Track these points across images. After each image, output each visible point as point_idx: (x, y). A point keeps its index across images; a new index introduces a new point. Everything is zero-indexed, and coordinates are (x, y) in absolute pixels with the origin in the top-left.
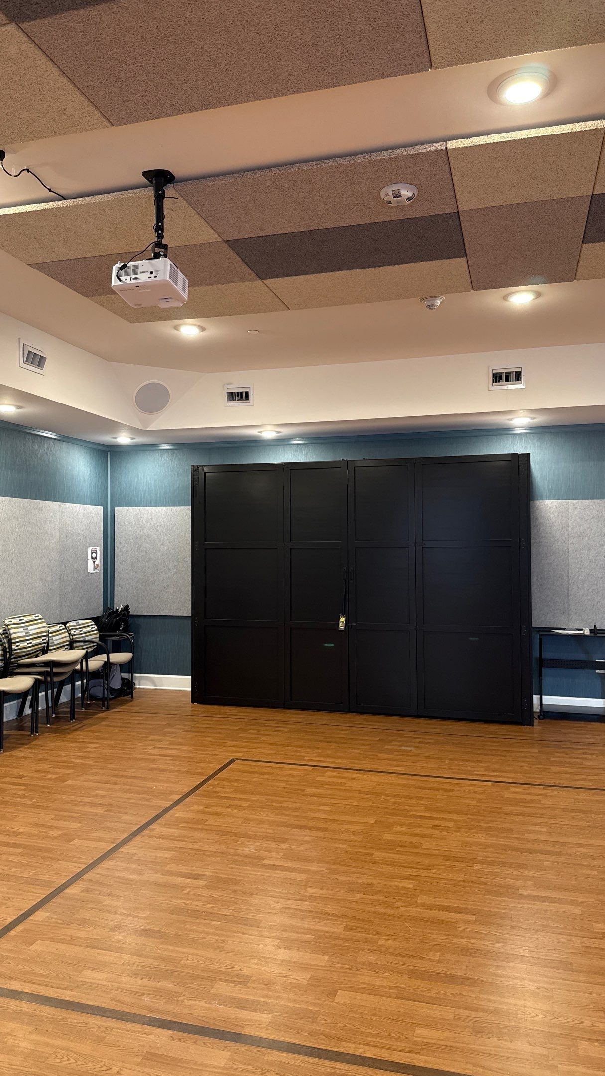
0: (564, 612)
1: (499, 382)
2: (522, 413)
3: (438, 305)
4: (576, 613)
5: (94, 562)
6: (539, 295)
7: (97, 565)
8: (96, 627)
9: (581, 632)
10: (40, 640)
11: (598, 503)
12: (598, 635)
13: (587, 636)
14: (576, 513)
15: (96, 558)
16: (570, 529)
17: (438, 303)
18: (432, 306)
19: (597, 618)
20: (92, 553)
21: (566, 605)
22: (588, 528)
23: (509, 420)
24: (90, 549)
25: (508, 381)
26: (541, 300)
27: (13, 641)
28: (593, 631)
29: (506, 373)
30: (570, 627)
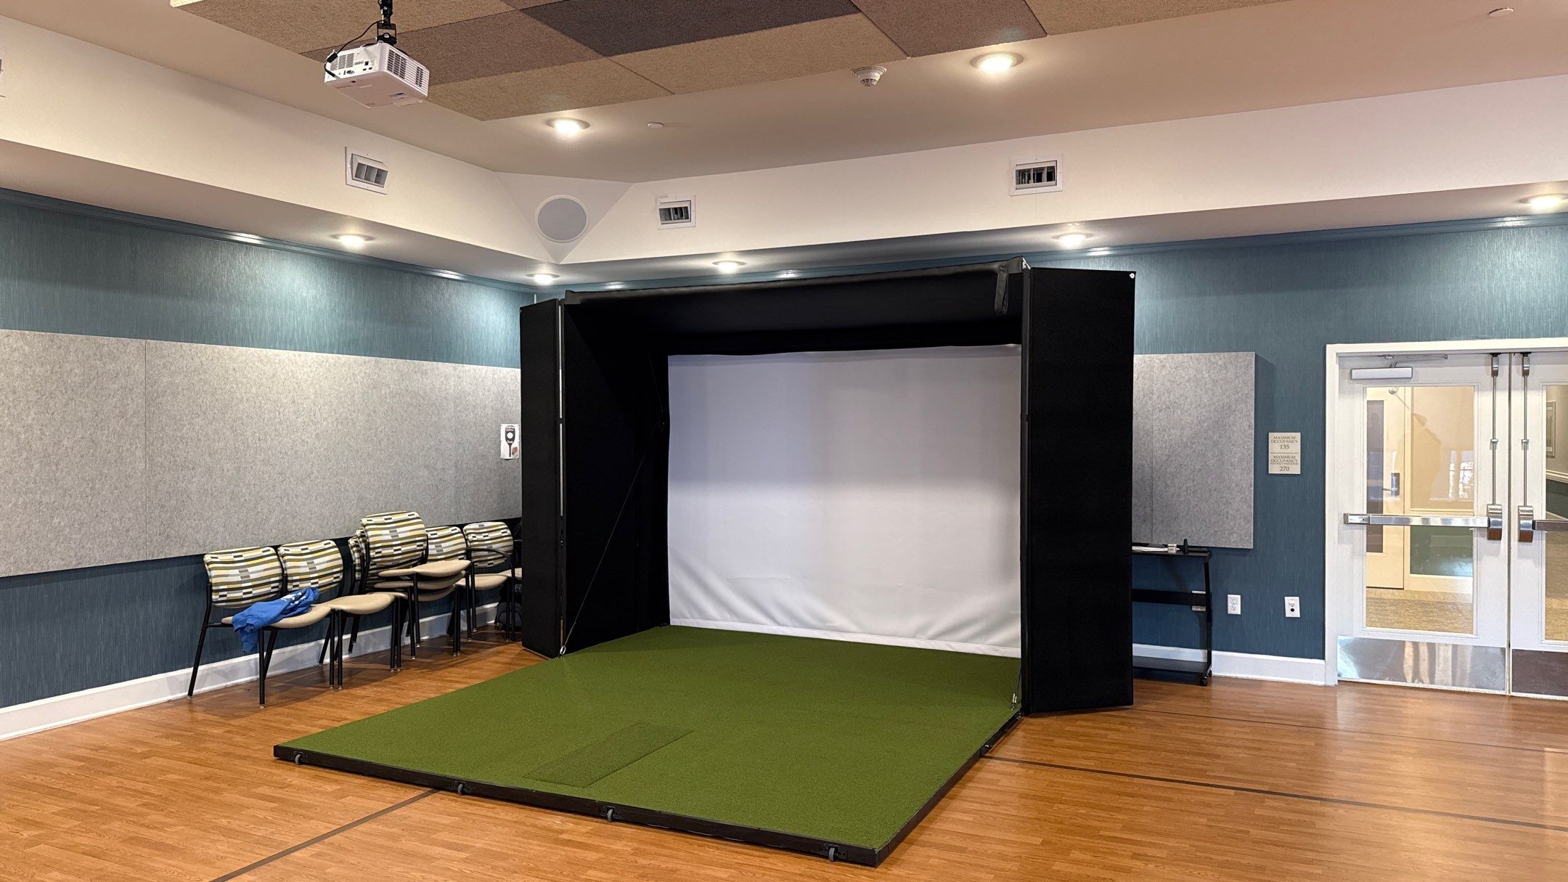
0: (1144, 521)
1: (1028, 183)
2: (1072, 229)
3: (877, 79)
4: (1162, 522)
5: (510, 445)
6: (1019, 59)
7: (516, 449)
8: (509, 532)
9: (1166, 549)
10: (414, 547)
11: (1197, 359)
12: (1190, 554)
13: (1172, 556)
14: (1164, 373)
15: (513, 439)
16: (1155, 397)
17: (877, 76)
18: (867, 82)
19: (1194, 529)
20: (507, 433)
21: (1148, 510)
22: (1181, 396)
23: (1054, 237)
24: (504, 427)
25: (1041, 181)
26: (1024, 67)
27: (371, 546)
28: (1184, 548)
29: (1034, 169)
30: (1155, 542)
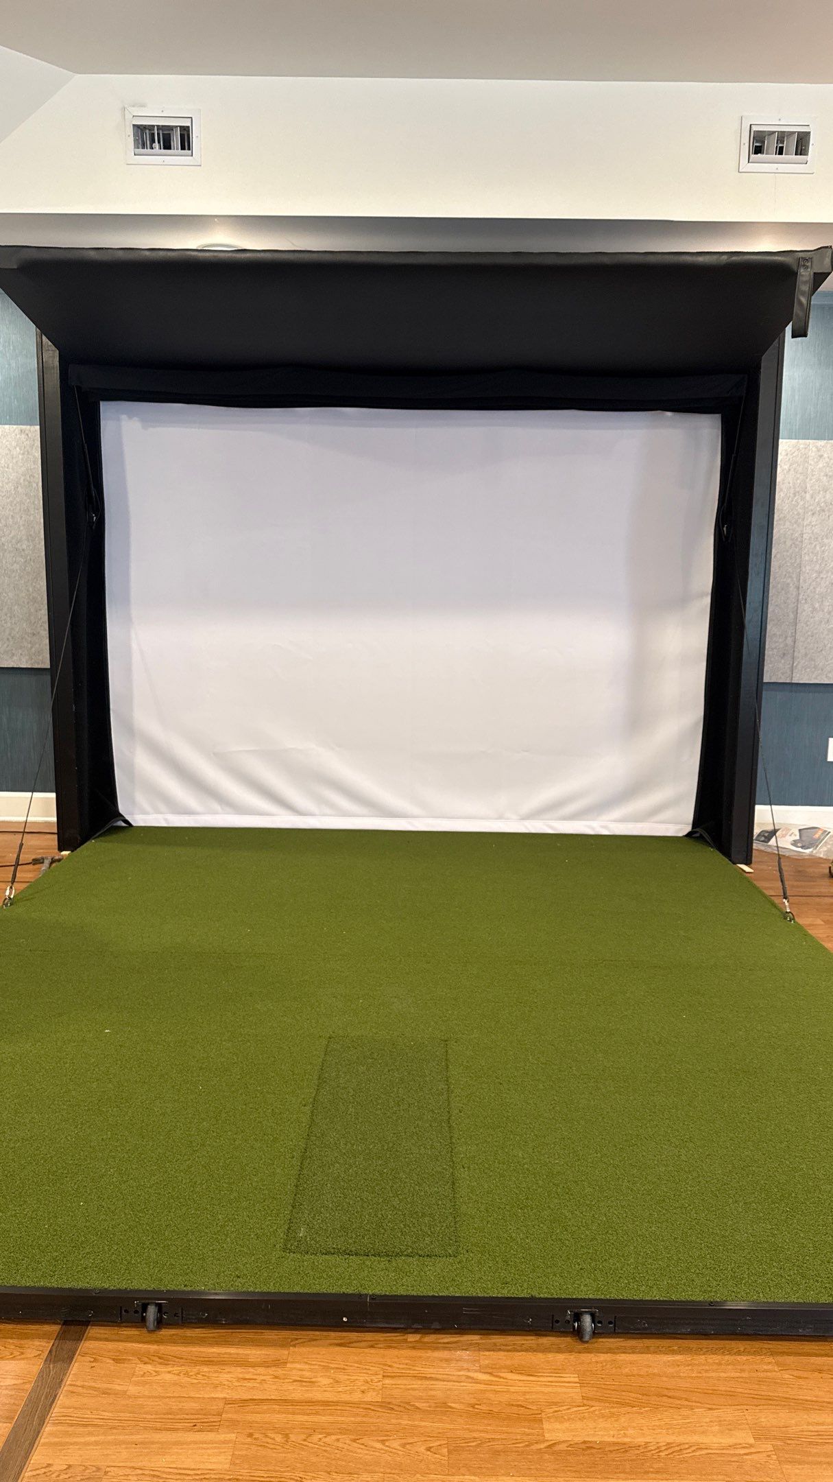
0: (784, 654)
4: (806, 655)
14: (820, 466)
16: (808, 496)
21: (789, 641)
25: (779, 155)
29: (783, 132)
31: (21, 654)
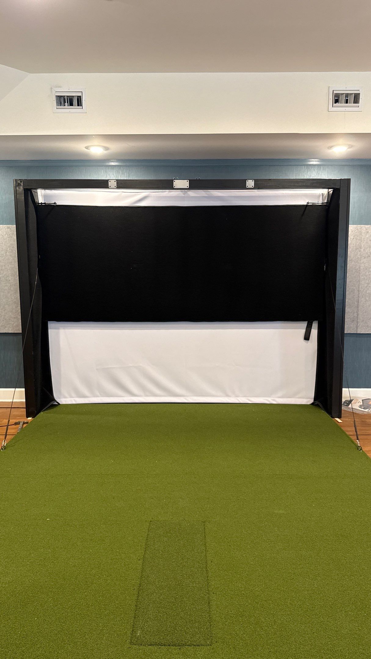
2: (342, 139)
4: (363, 321)
16: (362, 250)
25: (346, 103)
29: (347, 94)
31: (9, 327)
